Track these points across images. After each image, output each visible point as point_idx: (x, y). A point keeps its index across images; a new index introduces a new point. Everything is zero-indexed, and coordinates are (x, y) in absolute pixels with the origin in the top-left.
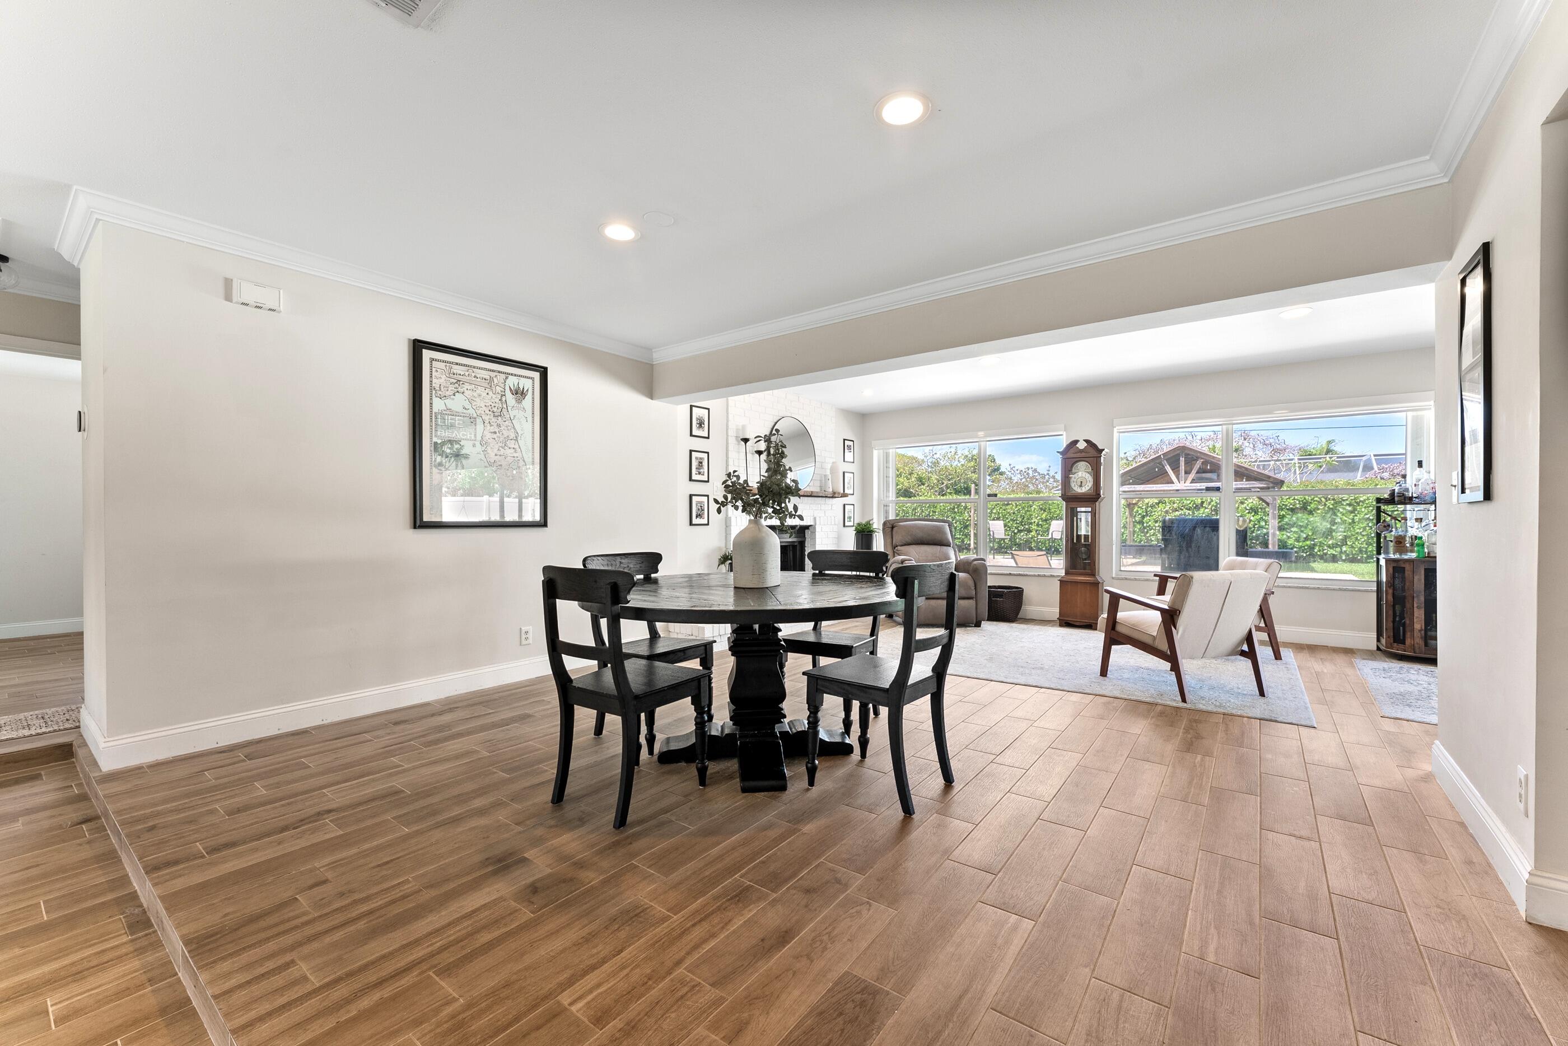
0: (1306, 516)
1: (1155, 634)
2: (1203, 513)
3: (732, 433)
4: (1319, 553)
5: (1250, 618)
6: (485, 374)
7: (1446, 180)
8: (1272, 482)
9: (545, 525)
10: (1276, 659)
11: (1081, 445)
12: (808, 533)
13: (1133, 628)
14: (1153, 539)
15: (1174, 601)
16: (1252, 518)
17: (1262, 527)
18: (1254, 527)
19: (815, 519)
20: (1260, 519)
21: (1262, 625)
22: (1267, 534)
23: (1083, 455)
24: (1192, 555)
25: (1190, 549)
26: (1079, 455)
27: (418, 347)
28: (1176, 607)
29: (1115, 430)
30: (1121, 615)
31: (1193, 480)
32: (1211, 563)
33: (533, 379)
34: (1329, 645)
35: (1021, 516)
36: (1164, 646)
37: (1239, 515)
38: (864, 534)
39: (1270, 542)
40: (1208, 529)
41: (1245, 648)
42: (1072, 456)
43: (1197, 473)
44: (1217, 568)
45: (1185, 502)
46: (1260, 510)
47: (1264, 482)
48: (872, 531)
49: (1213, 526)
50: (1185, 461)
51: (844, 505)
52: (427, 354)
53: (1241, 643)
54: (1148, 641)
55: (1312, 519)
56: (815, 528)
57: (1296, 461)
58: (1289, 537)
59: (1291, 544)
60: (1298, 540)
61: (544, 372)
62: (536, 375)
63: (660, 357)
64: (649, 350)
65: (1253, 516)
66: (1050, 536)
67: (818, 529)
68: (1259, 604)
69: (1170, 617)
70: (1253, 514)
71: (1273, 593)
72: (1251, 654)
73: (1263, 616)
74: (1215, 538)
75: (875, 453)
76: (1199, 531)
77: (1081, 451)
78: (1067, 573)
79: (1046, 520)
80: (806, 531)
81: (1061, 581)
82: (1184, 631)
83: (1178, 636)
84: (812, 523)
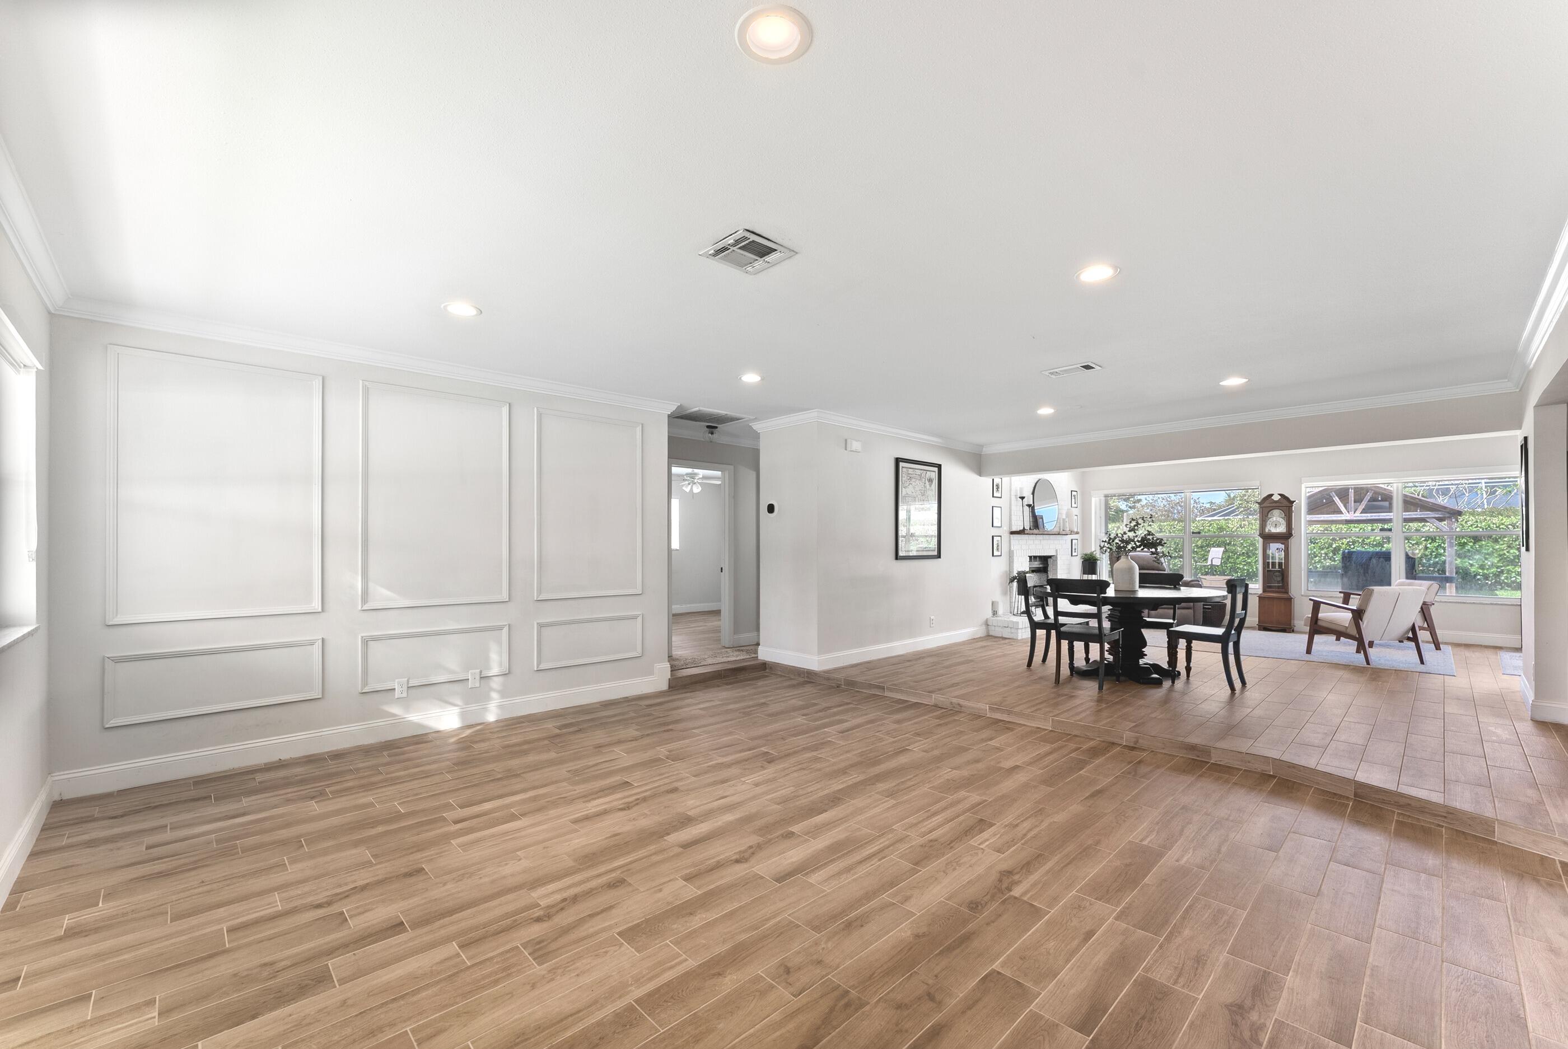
0: (1490, 544)
1: (1347, 625)
2: (1374, 541)
3: (1013, 493)
4: (1506, 581)
5: (1414, 617)
6: (918, 472)
7: (1518, 390)
8: (1448, 513)
9: (939, 556)
10: (1437, 649)
11: (1276, 498)
12: (1050, 561)
13: (1331, 622)
14: (1318, 566)
15: (1360, 605)
16: (1429, 545)
17: (1441, 555)
18: (1431, 554)
19: (1057, 551)
20: (1438, 546)
21: (1426, 625)
22: (1444, 562)
23: (1278, 504)
24: (1369, 579)
25: (1367, 575)
26: (1274, 505)
27: (898, 461)
28: (1362, 608)
29: (1303, 486)
30: (1320, 615)
31: (1363, 509)
32: (1385, 580)
33: (935, 472)
34: (1483, 644)
35: (1175, 543)
36: (1354, 632)
37: (1414, 542)
38: (1090, 564)
39: (1447, 569)
40: (1382, 559)
41: (1410, 635)
42: (1268, 505)
43: (1369, 501)
44: (1389, 584)
45: (1353, 529)
46: (1438, 538)
47: (1440, 513)
48: (1097, 560)
49: (1387, 556)
50: (1354, 492)
51: (1072, 540)
52: (901, 464)
53: (1407, 632)
54: (1343, 630)
55: (1498, 547)
56: (1057, 558)
57: (1484, 485)
58: (1472, 565)
59: (1474, 572)
60: (1482, 567)
61: (939, 467)
62: (936, 469)
63: (986, 451)
64: (982, 446)
65: (1430, 544)
66: (1209, 563)
67: (1058, 556)
68: (1420, 607)
69: (1358, 615)
70: (1430, 541)
71: (1433, 604)
72: (1414, 639)
73: (1426, 620)
74: (1388, 566)
75: (1093, 500)
76: (1374, 561)
77: (1276, 502)
78: (1264, 591)
79: (1202, 547)
80: (1049, 560)
81: (1259, 597)
82: (1368, 622)
83: (1364, 625)
84: (1055, 554)
